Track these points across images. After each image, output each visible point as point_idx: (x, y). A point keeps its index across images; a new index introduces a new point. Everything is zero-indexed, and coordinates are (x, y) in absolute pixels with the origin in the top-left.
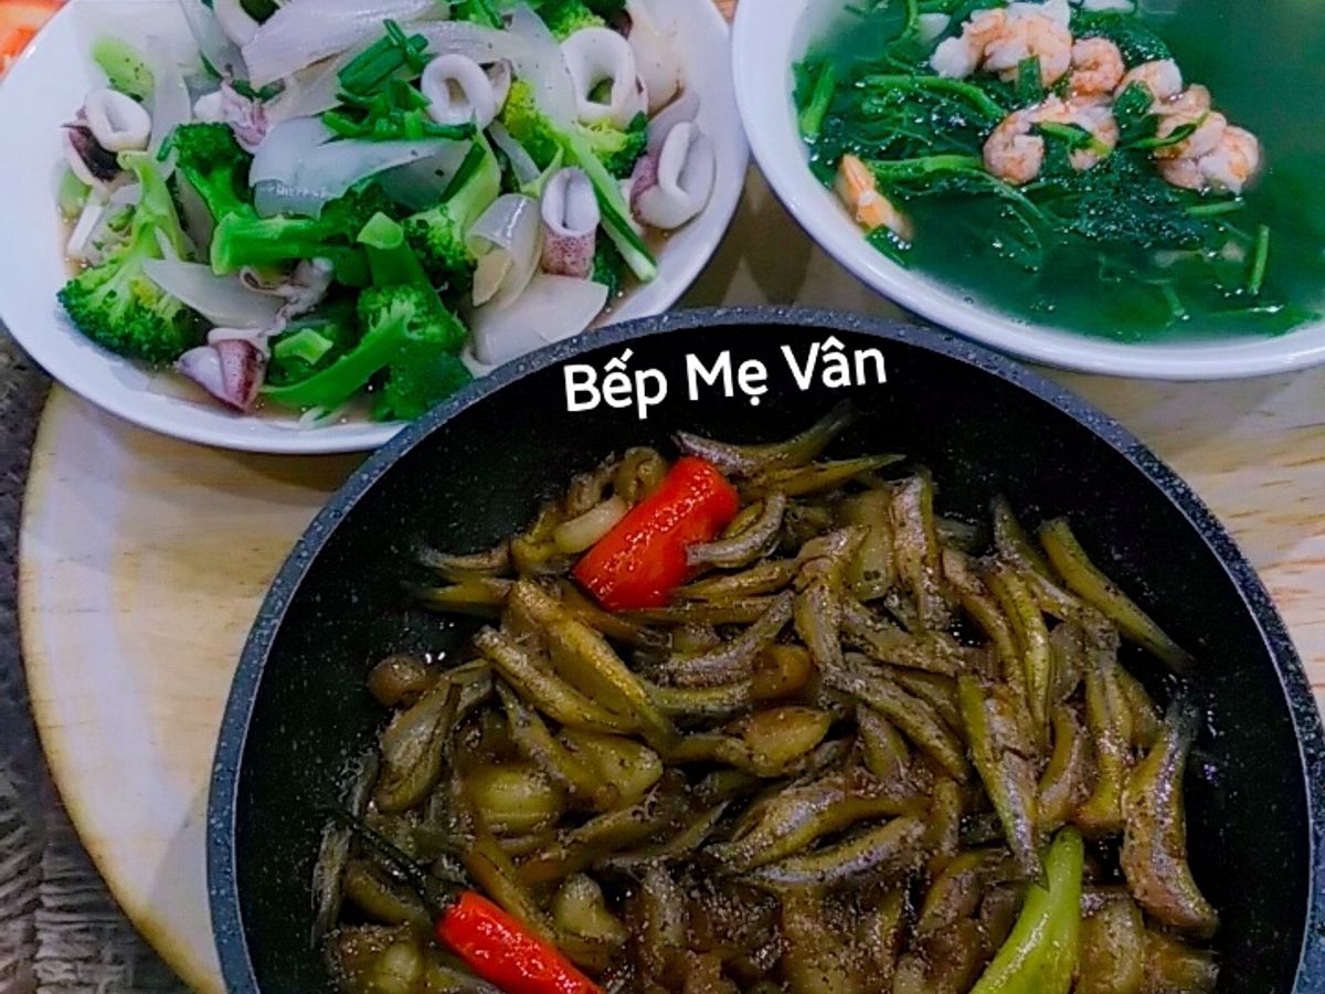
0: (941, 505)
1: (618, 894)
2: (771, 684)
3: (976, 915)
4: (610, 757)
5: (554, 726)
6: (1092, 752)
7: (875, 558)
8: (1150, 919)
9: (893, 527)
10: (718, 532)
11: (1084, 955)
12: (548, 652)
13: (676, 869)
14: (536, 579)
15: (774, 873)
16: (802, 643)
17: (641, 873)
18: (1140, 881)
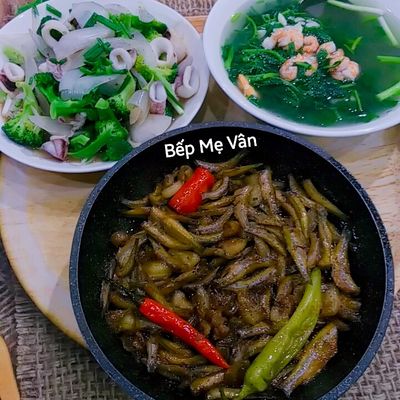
0: (274, 177)
1: (190, 295)
2: (230, 233)
3: (292, 293)
4: (184, 257)
5: (167, 249)
6: (321, 245)
7: (256, 194)
8: (341, 291)
9: (260, 184)
10: (210, 189)
11: (323, 303)
12: (163, 227)
13: (206, 287)
14: (157, 206)
15: (234, 286)
16: (237, 220)
17: (196, 289)
18: (337, 281)
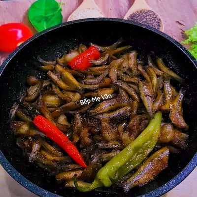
0: (138, 57)
1: (70, 118)
2: (103, 84)
3: (140, 124)
4: (71, 95)
5: (61, 89)
6: (164, 98)
7: (125, 65)
8: (175, 127)
9: (129, 59)
10: (96, 59)
11: (161, 133)
12: (62, 77)
13: (82, 114)
14: (61, 66)
15: (101, 116)
16: (110, 78)
17: (75, 114)
18: (173, 120)
